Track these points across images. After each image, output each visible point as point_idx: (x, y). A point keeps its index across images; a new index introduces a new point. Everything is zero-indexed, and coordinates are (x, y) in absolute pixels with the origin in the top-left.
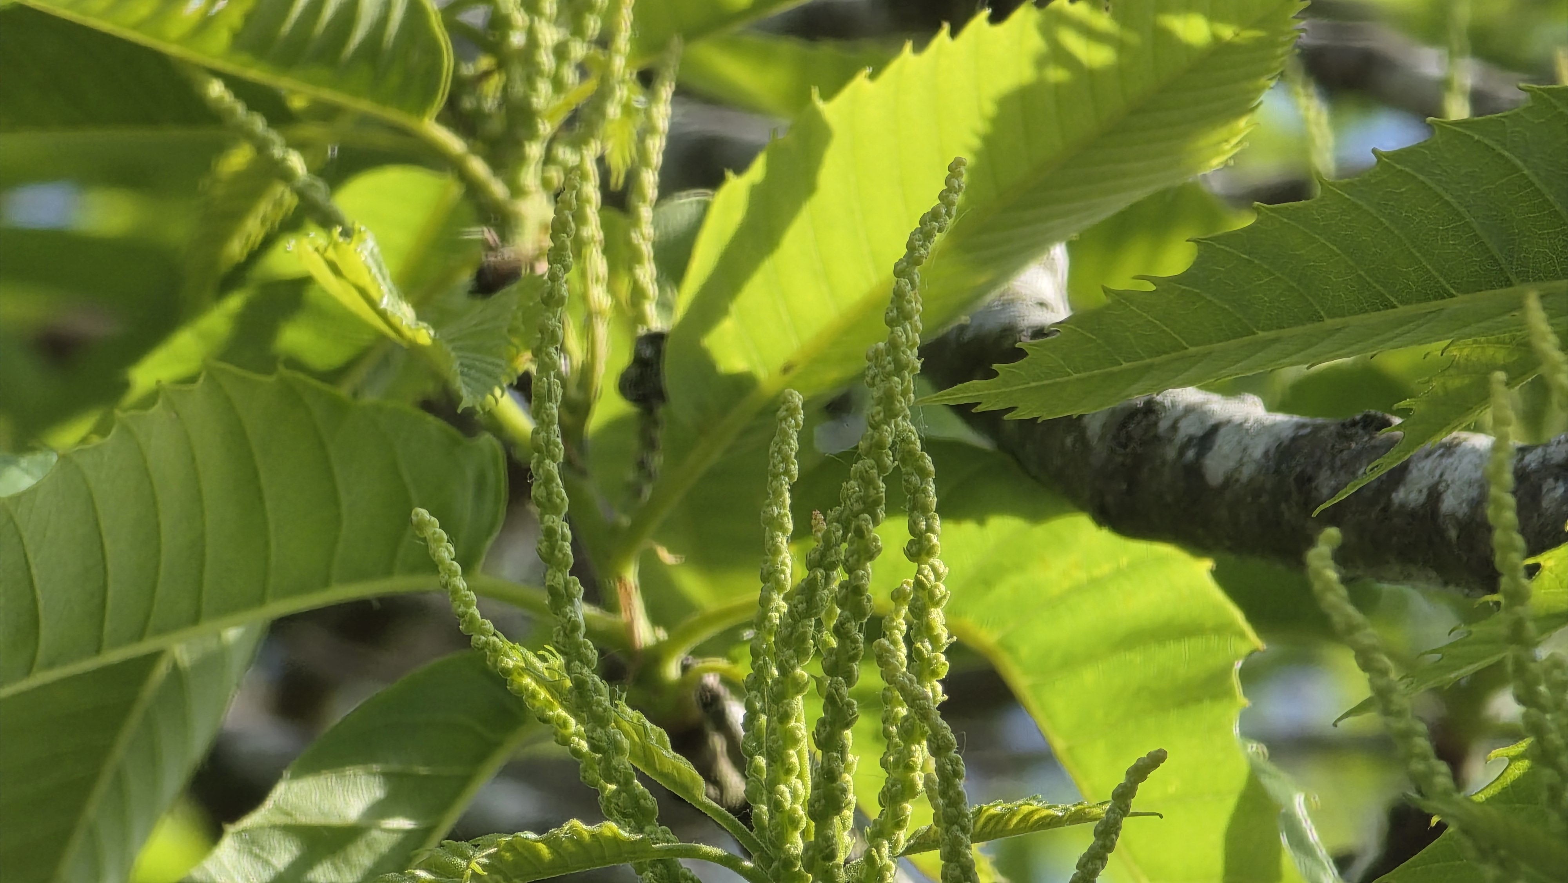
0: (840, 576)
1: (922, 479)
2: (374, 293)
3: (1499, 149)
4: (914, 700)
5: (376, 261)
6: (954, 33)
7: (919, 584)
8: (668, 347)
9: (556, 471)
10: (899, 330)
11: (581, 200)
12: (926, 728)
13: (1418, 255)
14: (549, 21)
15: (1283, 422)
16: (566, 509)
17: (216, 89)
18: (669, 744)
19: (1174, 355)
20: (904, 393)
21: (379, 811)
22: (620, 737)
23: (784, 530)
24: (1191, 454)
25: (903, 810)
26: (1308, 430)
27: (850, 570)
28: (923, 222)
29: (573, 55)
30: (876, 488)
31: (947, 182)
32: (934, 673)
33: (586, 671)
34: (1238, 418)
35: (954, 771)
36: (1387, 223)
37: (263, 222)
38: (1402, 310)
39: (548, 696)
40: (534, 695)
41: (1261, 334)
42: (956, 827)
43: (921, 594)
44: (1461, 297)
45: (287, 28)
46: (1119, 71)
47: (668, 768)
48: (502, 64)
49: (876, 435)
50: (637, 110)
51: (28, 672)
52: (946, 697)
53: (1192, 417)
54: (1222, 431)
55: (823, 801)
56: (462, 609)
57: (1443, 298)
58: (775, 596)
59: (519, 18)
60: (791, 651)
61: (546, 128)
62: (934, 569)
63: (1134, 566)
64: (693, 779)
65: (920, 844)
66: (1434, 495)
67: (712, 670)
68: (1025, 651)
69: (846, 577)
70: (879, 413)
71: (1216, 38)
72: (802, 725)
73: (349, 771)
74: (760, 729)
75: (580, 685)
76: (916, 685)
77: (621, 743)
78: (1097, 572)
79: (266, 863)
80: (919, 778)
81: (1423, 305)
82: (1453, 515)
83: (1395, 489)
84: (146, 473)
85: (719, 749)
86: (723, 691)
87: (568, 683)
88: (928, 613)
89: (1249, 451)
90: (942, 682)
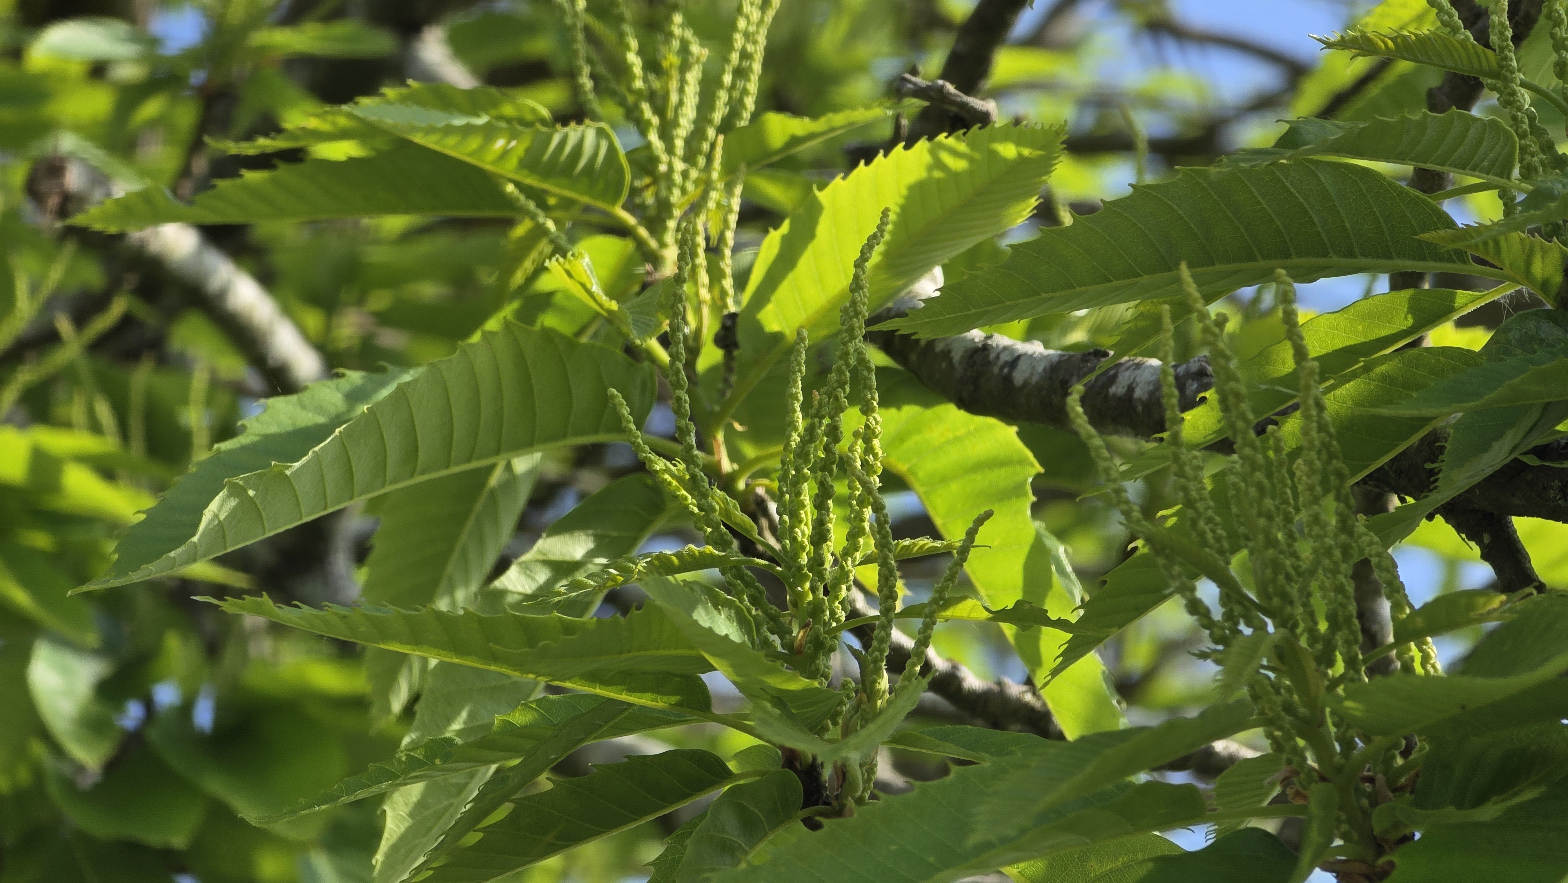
0: (826, 421)
1: (869, 373)
2: (589, 286)
3: (1166, 200)
4: (865, 485)
5: (589, 268)
6: (885, 155)
7: (867, 426)
8: (739, 320)
9: (681, 367)
10: (856, 295)
11: (695, 246)
12: (871, 499)
13: (1124, 255)
14: (679, 158)
15: (1053, 354)
16: (686, 387)
17: (510, 188)
18: (739, 509)
19: (999, 305)
20: (860, 328)
21: (591, 554)
22: (714, 504)
23: (798, 400)
24: (1006, 370)
25: (859, 542)
26: (1066, 358)
27: (831, 418)
28: (868, 240)
29: (691, 176)
30: (845, 375)
31: (881, 220)
32: (875, 472)
33: (697, 470)
34: (1030, 352)
35: (885, 520)
36: (1108, 238)
37: (533, 263)
38: (1115, 283)
39: (678, 485)
40: (670, 483)
41: (1044, 295)
42: (886, 549)
43: (868, 431)
44: (1145, 277)
45: (546, 157)
46: (970, 173)
47: (738, 521)
48: (655, 181)
49: (845, 349)
50: (724, 206)
51: (412, 476)
52: (881, 485)
53: (1007, 352)
54: (1022, 359)
55: (818, 536)
56: (633, 440)
57: (1137, 277)
58: (793, 434)
59: (664, 157)
60: (802, 461)
61: (677, 213)
62: (875, 419)
63: (977, 430)
64: (752, 527)
65: (867, 560)
66: (1131, 389)
67: (762, 485)
68: (921, 474)
69: (830, 421)
70: (846, 337)
71: (1020, 155)
72: (807, 498)
73: (576, 534)
74: (785, 502)
75: (693, 477)
76: (865, 476)
77: (714, 507)
78: (958, 433)
79: (533, 579)
80: (867, 525)
81: (1127, 281)
82: (1140, 399)
83: (1110, 386)
84: (474, 374)
85: (764, 526)
86: (767, 497)
87: (688, 477)
88: (872, 441)
89: (1036, 368)
90: (878, 476)
